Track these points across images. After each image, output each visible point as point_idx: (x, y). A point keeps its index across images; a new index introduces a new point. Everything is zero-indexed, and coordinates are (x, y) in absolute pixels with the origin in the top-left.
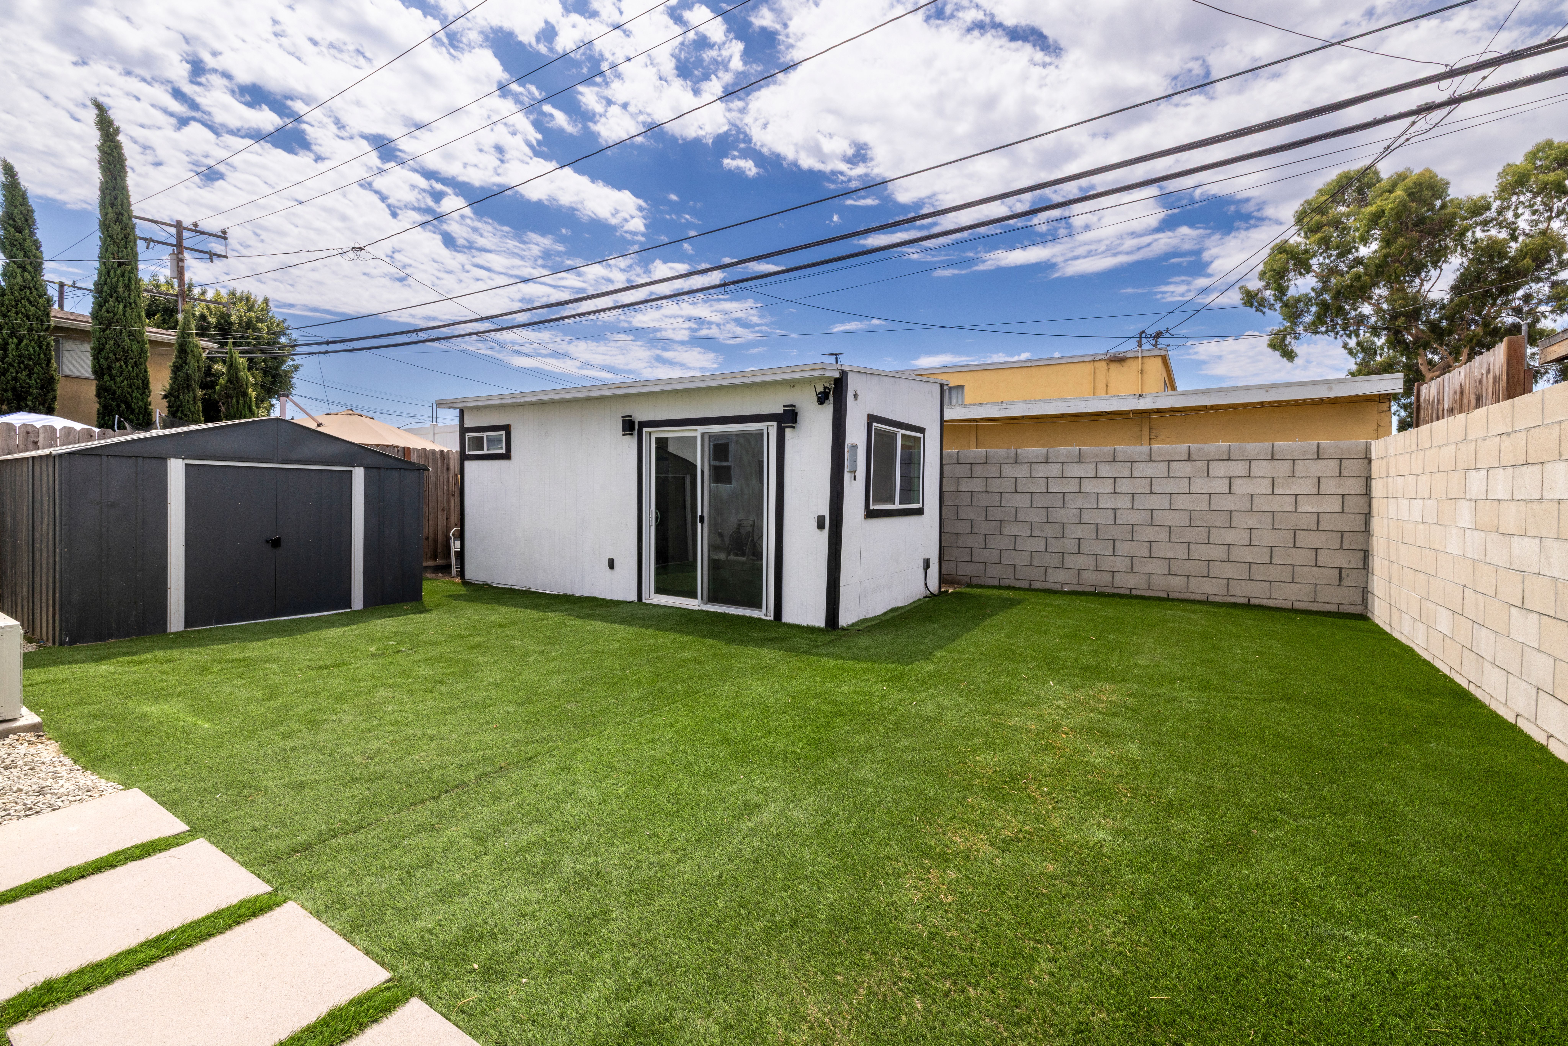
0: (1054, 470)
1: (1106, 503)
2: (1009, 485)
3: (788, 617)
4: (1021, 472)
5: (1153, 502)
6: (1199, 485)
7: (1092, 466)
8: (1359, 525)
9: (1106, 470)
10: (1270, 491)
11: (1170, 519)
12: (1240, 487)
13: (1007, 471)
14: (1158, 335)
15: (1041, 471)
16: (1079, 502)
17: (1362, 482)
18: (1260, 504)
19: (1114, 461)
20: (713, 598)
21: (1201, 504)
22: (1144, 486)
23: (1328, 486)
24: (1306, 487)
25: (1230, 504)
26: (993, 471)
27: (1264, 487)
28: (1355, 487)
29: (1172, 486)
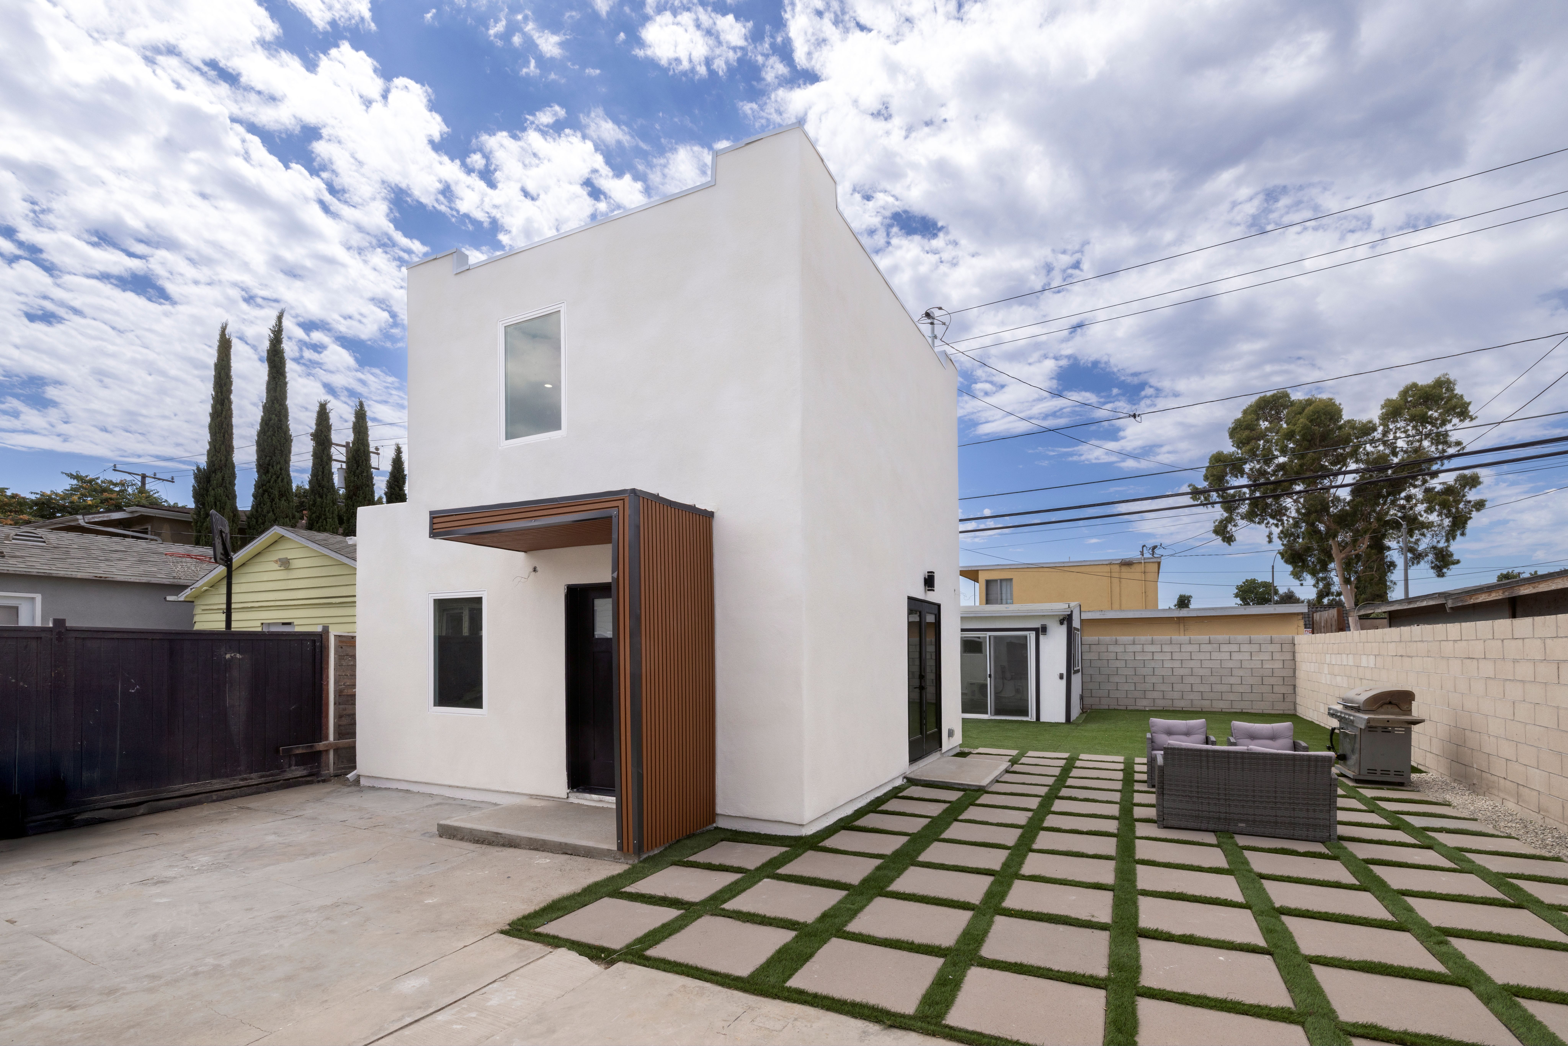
0: (1138, 648)
1: (1168, 664)
2: (1113, 656)
3: (1043, 719)
4: (1120, 649)
5: (1192, 664)
6: (1215, 656)
7: (1160, 646)
8: (1291, 674)
9: (1166, 648)
10: (1250, 658)
11: (1202, 672)
12: (1235, 656)
13: (1112, 648)
14: (1154, 548)
15: (1131, 648)
16: (1153, 664)
17: (1292, 654)
18: (1246, 664)
19: (1171, 643)
20: (998, 712)
21: (1216, 665)
22: (1187, 656)
23: (1277, 656)
24: (1267, 657)
25: (1230, 664)
26: (1103, 649)
27: (1247, 656)
28: (1288, 656)
29: (1202, 656)
